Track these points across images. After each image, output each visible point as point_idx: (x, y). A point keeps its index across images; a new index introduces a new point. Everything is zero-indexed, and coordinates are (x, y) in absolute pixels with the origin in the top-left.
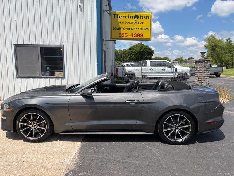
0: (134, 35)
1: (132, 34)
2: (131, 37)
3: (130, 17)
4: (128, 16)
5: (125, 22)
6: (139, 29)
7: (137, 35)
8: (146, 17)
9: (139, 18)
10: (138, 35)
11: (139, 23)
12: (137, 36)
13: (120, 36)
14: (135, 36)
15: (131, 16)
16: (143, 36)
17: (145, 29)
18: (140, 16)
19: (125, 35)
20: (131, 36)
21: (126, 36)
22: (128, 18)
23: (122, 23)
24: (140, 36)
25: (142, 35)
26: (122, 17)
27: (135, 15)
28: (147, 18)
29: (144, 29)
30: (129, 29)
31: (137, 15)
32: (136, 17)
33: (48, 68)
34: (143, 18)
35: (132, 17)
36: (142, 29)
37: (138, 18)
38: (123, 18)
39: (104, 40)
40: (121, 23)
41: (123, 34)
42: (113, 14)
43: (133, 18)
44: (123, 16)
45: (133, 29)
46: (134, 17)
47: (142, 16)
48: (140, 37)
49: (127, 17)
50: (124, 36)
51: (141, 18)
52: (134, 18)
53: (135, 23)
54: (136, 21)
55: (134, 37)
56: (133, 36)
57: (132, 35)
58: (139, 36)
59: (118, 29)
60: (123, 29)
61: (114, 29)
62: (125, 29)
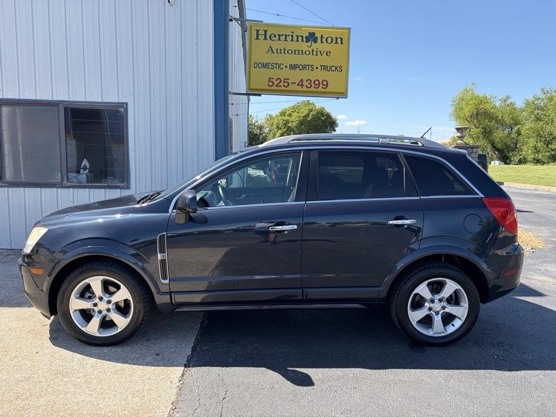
0: (305, 83)
1: (302, 81)
2: (299, 88)
3: (295, 39)
4: (292, 36)
5: (284, 49)
6: (317, 68)
7: (312, 83)
8: (337, 38)
9: (319, 40)
10: (317, 83)
11: (319, 53)
12: (313, 85)
13: (271, 84)
14: (309, 86)
15: (298, 36)
16: (327, 85)
17: (333, 69)
18: (322, 37)
19: (284, 82)
20: (298, 85)
21: (286, 84)
22: (292, 40)
23: (275, 51)
24: (321, 85)
25: (325, 83)
26: (275, 36)
28: (339, 40)
29: (331, 68)
30: (293, 67)
31: (314, 34)
32: (312, 37)
33: (85, 163)
34: (329, 40)
35: (300, 39)
36: (325, 68)
38: (279, 40)
40: (273, 52)
41: (279, 81)
42: (254, 29)
43: (305, 40)
44: (279, 35)
45: (304, 67)
46: (306, 37)
47: (325, 37)
48: (320, 89)
49: (289, 38)
50: (281, 84)
51: (324, 40)
52: (307, 41)
53: (307, 53)
54: (310, 49)
55: (305, 89)
56: (302, 86)
57: (301, 84)
58: (319, 84)
59: (265, 66)
60: (279, 66)
61: (257, 65)
62: (284, 66)
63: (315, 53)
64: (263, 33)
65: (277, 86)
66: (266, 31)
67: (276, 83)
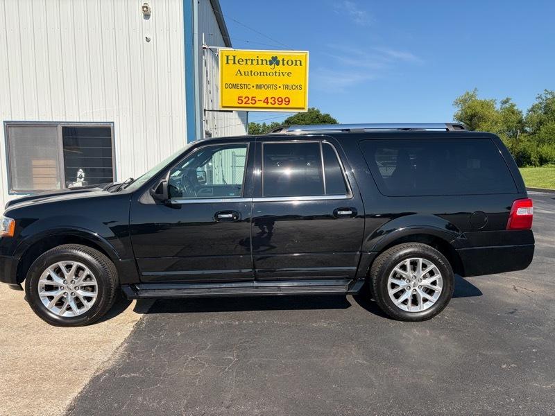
0: (270, 101)
1: (267, 98)
2: (265, 105)
3: (260, 62)
4: (258, 60)
5: (251, 72)
6: (280, 87)
7: (276, 100)
8: (296, 61)
9: (281, 63)
10: (280, 100)
11: (281, 74)
12: (277, 102)
13: (240, 102)
14: (273, 102)
15: (262, 60)
16: (289, 101)
17: (294, 87)
18: (283, 60)
19: (252, 100)
20: (264, 102)
21: (253, 102)
22: (258, 64)
24: (284, 102)
25: (287, 100)
26: (243, 61)
27: (273, 58)
28: (298, 63)
29: (292, 87)
30: (259, 87)
31: (276, 57)
32: (275, 61)
33: (81, 172)
34: (290, 63)
35: (264, 62)
36: (287, 87)
37: (278, 64)
38: (246, 63)
39: (205, 110)
40: (241, 75)
41: (247, 99)
42: (224, 55)
43: (268, 63)
44: (246, 60)
45: (269, 87)
46: (270, 61)
47: (286, 60)
48: (283, 105)
49: (255, 62)
50: (250, 102)
51: (285, 63)
52: (271, 64)
53: (271, 74)
54: (274, 71)
55: (270, 105)
56: (267, 103)
57: (266, 101)
58: (282, 101)
59: (235, 86)
60: (247, 86)
61: (228, 86)
62: (251, 86)
63: (278, 74)
64: (233, 58)
65: (245, 103)
66: (234, 57)
67: (244, 101)
